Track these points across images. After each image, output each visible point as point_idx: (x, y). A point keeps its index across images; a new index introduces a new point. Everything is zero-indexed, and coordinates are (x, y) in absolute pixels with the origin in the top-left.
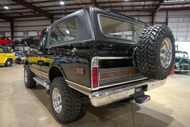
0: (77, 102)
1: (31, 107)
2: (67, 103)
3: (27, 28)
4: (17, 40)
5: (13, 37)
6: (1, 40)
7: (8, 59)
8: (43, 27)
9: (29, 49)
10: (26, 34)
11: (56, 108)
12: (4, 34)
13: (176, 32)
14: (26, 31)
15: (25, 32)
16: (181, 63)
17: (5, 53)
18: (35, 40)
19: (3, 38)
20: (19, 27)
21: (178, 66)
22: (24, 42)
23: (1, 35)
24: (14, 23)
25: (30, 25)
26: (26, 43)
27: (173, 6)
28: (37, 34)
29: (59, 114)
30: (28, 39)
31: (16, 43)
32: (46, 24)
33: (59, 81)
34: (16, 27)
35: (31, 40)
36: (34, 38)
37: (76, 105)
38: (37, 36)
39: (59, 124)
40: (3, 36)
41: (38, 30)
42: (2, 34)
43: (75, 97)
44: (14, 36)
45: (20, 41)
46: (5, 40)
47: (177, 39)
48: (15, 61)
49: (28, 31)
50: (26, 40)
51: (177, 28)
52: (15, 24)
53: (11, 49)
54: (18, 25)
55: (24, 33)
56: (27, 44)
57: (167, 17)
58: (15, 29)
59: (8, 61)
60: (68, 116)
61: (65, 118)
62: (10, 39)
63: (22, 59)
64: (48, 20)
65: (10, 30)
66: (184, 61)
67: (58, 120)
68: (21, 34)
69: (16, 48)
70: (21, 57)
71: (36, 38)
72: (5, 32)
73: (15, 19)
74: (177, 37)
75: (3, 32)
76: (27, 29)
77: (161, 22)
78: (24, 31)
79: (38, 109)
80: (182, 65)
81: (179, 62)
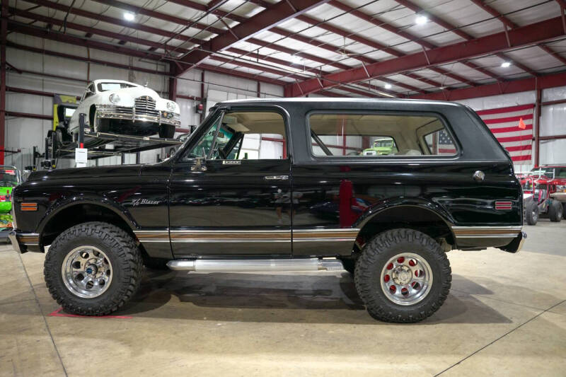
27: (222, 63)
57: (202, 86)
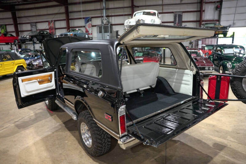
0: (106, 138)
1: (59, 138)
2: (97, 140)
3: (35, 18)
4: (24, 37)
5: (17, 32)
6: (3, 37)
7: (18, 66)
8: (56, 16)
9: (40, 47)
10: (34, 27)
11: (86, 142)
12: (5, 28)
13: (233, 14)
14: (33, 22)
15: (33, 24)
16: (233, 63)
17: (13, 60)
18: (47, 34)
19: (5, 35)
20: (23, 18)
21: (231, 66)
22: (33, 39)
23: (1, 30)
24: (17, 12)
25: (37, 14)
26: (35, 40)
28: (49, 26)
29: (90, 148)
30: (38, 35)
31: (24, 41)
32: (59, 12)
33: (87, 117)
34: (19, 18)
35: (41, 35)
36: (45, 33)
37: (106, 141)
38: (48, 28)
39: (90, 157)
40: (4, 30)
41: (49, 21)
42: (3, 28)
43: (104, 134)
44: (19, 30)
45: (28, 38)
46: (9, 36)
47: (235, 24)
48: (26, 68)
49: (36, 23)
50: (35, 36)
51: (235, 8)
52: (18, 14)
53: (18, 48)
54: (23, 16)
55: (32, 26)
56: (37, 41)
58: (19, 21)
59: (18, 70)
60: (99, 152)
61: (96, 153)
62: (14, 34)
63: (34, 64)
64: (60, 7)
65: (12, 23)
66: (238, 60)
67: (89, 154)
68: (28, 27)
69: (23, 47)
70: (33, 62)
71: (48, 32)
72: (6, 25)
73: (16, 7)
74: (235, 21)
75: (4, 25)
76: (34, 20)
77: (213, 2)
78: (31, 22)
79: (66, 140)
80: (235, 66)
81: (232, 62)
